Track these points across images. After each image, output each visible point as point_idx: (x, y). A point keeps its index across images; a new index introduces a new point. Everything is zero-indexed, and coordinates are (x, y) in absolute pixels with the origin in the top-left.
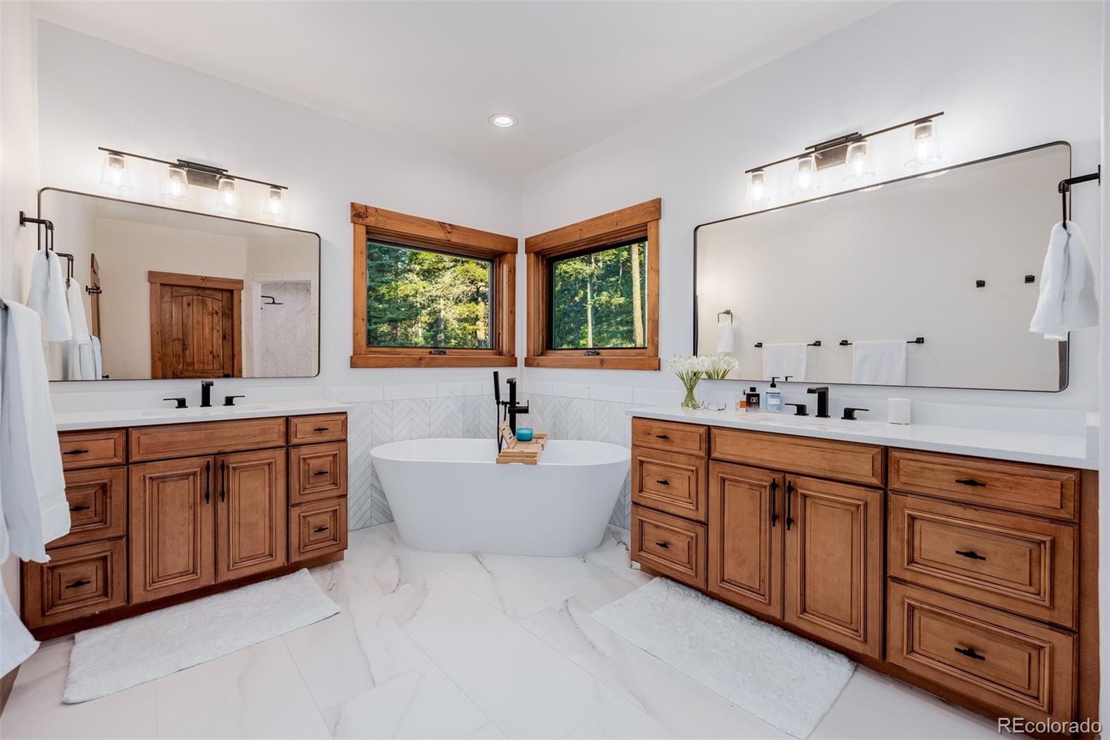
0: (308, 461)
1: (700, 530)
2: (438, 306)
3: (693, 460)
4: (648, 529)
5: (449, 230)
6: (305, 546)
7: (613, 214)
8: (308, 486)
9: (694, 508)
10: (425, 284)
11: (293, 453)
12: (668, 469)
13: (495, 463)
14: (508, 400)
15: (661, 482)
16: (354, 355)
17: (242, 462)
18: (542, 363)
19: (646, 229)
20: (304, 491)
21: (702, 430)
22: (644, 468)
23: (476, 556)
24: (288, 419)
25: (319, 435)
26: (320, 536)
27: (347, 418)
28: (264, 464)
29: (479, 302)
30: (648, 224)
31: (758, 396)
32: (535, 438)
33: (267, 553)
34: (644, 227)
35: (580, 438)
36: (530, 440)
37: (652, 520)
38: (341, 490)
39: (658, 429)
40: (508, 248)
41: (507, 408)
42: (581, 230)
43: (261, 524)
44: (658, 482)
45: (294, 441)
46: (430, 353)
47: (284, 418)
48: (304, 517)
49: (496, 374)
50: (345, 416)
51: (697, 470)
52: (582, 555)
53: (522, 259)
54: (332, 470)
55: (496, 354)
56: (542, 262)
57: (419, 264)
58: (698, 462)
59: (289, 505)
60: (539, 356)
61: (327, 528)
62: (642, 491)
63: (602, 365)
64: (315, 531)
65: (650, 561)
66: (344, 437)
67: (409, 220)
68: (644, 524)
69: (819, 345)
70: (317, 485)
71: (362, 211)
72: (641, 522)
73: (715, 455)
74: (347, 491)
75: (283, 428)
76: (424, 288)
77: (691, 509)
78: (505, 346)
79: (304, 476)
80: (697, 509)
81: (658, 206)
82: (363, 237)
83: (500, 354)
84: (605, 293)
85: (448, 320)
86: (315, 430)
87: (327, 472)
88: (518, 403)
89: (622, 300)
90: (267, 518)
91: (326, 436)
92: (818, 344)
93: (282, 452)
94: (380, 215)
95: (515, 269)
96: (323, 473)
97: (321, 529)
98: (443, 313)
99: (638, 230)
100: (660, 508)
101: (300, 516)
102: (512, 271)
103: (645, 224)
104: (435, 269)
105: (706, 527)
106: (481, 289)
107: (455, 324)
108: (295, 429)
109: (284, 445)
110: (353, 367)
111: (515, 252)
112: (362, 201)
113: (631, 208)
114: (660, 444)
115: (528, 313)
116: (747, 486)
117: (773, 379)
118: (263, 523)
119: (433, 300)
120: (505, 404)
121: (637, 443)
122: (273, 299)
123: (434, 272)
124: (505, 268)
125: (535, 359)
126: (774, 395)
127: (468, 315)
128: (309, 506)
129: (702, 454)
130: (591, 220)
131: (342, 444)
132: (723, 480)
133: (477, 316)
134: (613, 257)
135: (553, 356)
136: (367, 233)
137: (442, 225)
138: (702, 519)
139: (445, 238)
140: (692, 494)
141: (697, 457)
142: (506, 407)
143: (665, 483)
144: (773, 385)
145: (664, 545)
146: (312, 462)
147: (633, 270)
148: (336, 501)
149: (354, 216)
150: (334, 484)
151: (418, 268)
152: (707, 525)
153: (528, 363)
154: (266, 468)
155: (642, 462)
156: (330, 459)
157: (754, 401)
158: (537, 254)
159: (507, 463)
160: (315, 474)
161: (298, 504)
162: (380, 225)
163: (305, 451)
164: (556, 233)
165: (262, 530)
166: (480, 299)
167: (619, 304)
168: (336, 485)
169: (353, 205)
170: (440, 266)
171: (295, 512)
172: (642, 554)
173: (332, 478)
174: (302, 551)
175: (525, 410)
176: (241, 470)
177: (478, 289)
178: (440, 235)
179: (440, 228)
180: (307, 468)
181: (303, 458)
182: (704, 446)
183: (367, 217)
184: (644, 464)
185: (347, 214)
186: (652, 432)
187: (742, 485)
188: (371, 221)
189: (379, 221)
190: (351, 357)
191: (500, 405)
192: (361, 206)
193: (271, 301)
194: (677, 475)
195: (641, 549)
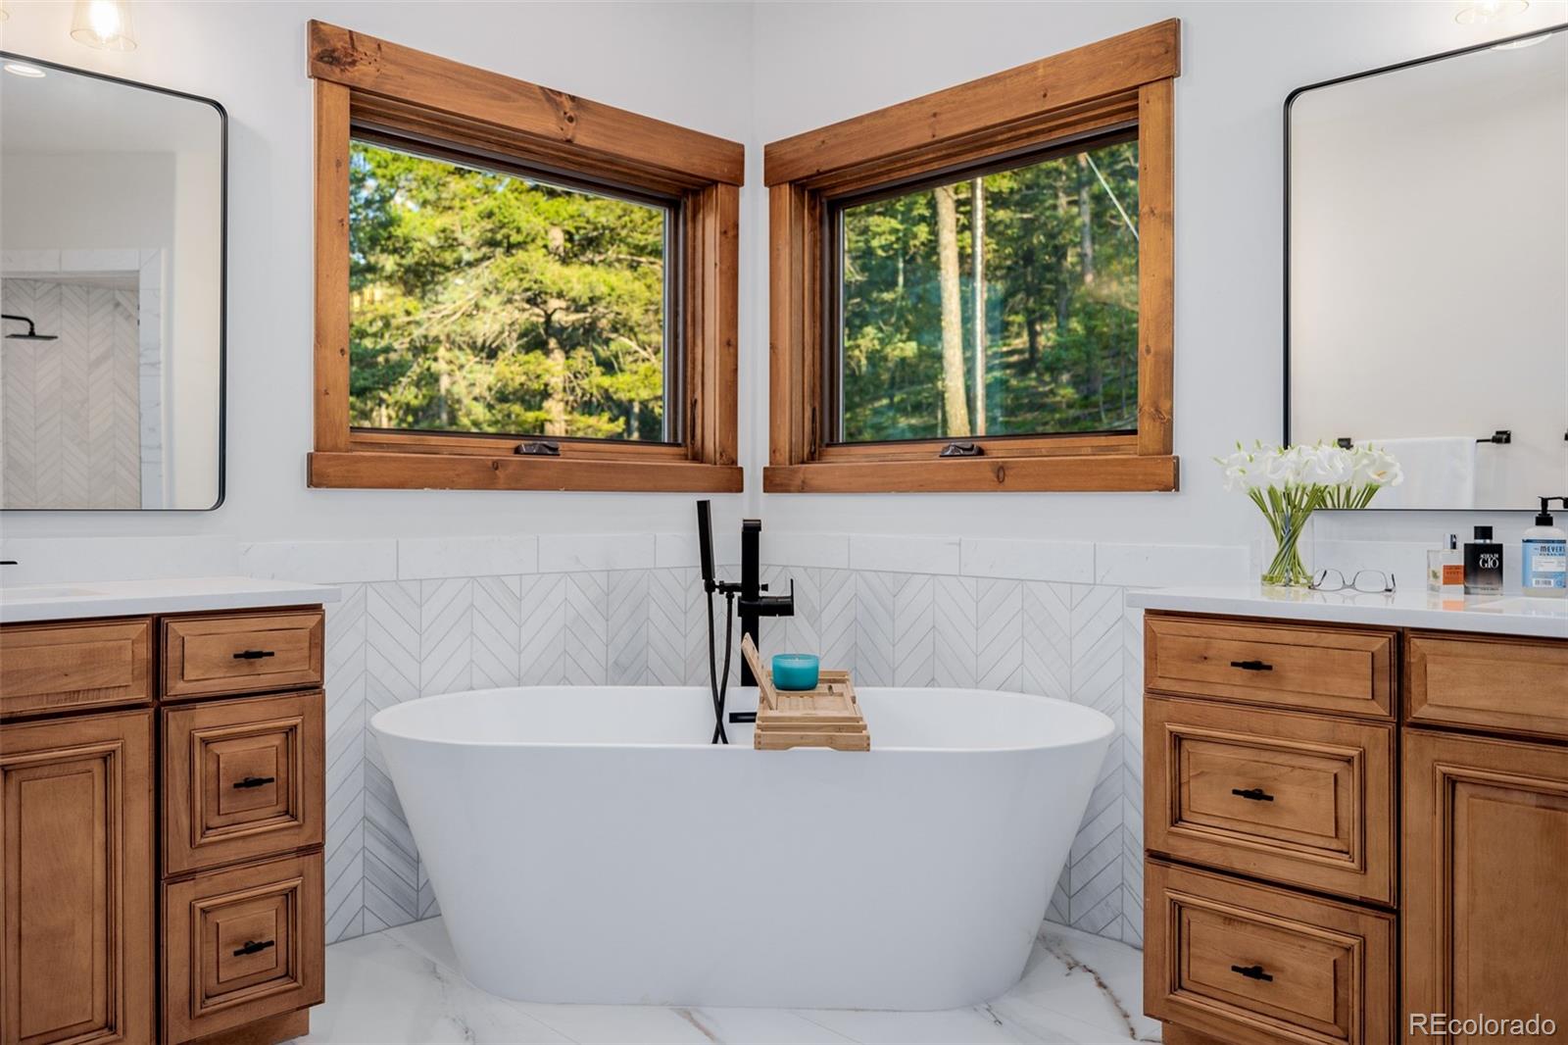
0: (216, 748)
1: (1376, 928)
2: (435, 367)
3: (1347, 729)
4: (1199, 928)
5: (571, 113)
6: (208, 997)
7: (1032, 68)
8: (216, 821)
9: (1355, 866)
10: (411, 303)
11: (176, 724)
12: (1266, 756)
13: (753, 747)
14: (737, 578)
15: (1247, 794)
16: (317, 449)
17: (28, 751)
18: (817, 481)
19: (1135, 108)
20: (203, 835)
21: (1380, 644)
22: (1184, 755)
23: (687, 1011)
24: (158, 624)
25: (246, 670)
26: (250, 965)
27: (322, 622)
28: (90, 757)
29: (552, 351)
30: (1141, 91)
31: (1498, 549)
32: (824, 681)
33: (99, 1019)
34: (1128, 100)
35: (932, 682)
36: (812, 687)
37: (1213, 900)
38: (308, 831)
39: (1232, 643)
40: (718, 170)
41: (735, 601)
42: (935, 115)
43: (82, 935)
44: (1235, 792)
45: (177, 688)
46: (517, 451)
47: (148, 621)
48: (203, 910)
49: (703, 508)
50: (316, 618)
51: (1363, 756)
52: (985, 1002)
53: (755, 202)
54: (283, 775)
55: (685, 457)
56: (812, 209)
57: (395, 251)
58: (1364, 734)
59: (161, 878)
60: (803, 462)
61: (271, 943)
62: (1181, 819)
63: (1001, 481)
64: (237, 953)
65: (1204, 1017)
66: (315, 678)
67: (464, 78)
68: (1185, 912)
69: (1508, 441)
70: (239, 817)
71: (339, 45)
72: (1178, 907)
73: (1422, 712)
74: (323, 838)
75: (144, 651)
76: (408, 313)
77: (1342, 869)
78: (711, 435)
79: (205, 792)
80: (1364, 868)
81: (1171, 40)
82: (343, 121)
83: (697, 456)
84: (870, 330)
85: (459, 401)
86: (236, 656)
87: (271, 780)
88: (765, 588)
89: (910, 349)
90: (99, 918)
91: (267, 675)
92: (1502, 438)
93: (142, 721)
94: (387, 60)
95: (736, 226)
96: (259, 782)
97: (251, 948)
98: (445, 383)
99: (1104, 110)
100: (1239, 866)
101: (191, 908)
102: (731, 234)
103: (1133, 93)
104: (434, 264)
105: (1393, 917)
106: (555, 317)
107: (480, 411)
108: (179, 654)
109: (149, 699)
110: (317, 486)
111: (736, 181)
112: (341, 16)
113: (1090, 50)
114: (1241, 684)
115: (773, 347)
116: (1532, 799)
117: (1545, 502)
118: (87, 933)
119: (422, 349)
120: (728, 589)
121: (1164, 685)
122: (32, 324)
123: (433, 274)
124: (711, 226)
125: (795, 471)
126: (1548, 546)
127: (522, 385)
128: (220, 880)
129: (1380, 709)
130: (966, 87)
131: (308, 699)
132: (1452, 782)
133: (546, 385)
134: (893, 238)
135: (843, 461)
136: (354, 110)
137: (551, 96)
138: (1383, 895)
139: (561, 135)
140: (1344, 825)
141: (1362, 719)
142: (730, 598)
143: (1256, 795)
144: (1544, 519)
145: (1256, 972)
146: (224, 750)
147: (943, 272)
148: (293, 864)
149: (320, 58)
150: (287, 812)
151: (389, 263)
152: (1397, 913)
153: (773, 482)
154: (97, 767)
155: (1178, 740)
156: (277, 740)
157: (1490, 564)
158: (799, 186)
159: (787, 747)
160: (237, 786)
161: (188, 875)
162: (389, 88)
163: (206, 717)
164: (857, 128)
165: (84, 953)
166: (553, 343)
167: (903, 360)
168: (294, 817)
169: (315, 27)
170: (449, 257)
171: (178, 898)
172: (1183, 997)
173: (283, 798)
174: (198, 1011)
175: (784, 608)
176: (26, 774)
177: (548, 317)
178: (543, 124)
179: (547, 105)
180: (212, 767)
181: (203, 740)
182: (1384, 687)
183: (353, 63)
184: (1186, 745)
185: (298, 52)
186: (1210, 653)
187: (1516, 796)
188: (364, 74)
189: (386, 77)
190: (310, 457)
191: (716, 593)
192: (340, 32)
193: (25, 328)
194: (1297, 772)
195: (1177, 985)
